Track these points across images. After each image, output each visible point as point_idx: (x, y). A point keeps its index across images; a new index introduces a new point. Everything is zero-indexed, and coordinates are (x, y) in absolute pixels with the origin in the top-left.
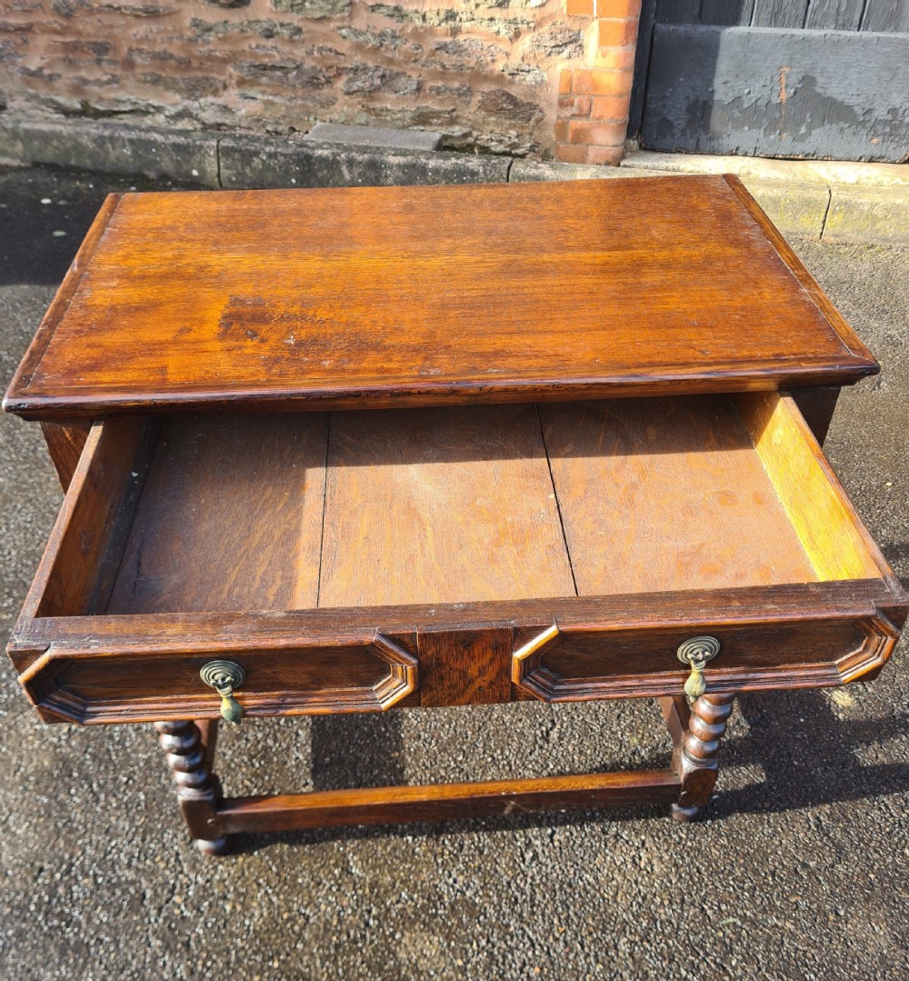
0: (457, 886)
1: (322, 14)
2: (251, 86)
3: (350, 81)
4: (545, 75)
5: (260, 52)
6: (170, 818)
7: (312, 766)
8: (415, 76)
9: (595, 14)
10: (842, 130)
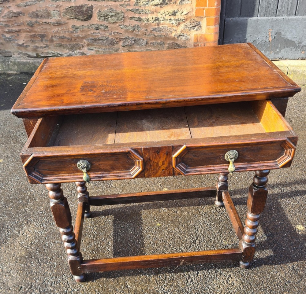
0: (164, 291)
1: (114, 21)
2: (91, 46)
3: (124, 42)
4: (189, 37)
5: (94, 34)
6: (65, 270)
7: (113, 253)
8: (145, 39)
9: (205, 16)
10: (291, 49)
